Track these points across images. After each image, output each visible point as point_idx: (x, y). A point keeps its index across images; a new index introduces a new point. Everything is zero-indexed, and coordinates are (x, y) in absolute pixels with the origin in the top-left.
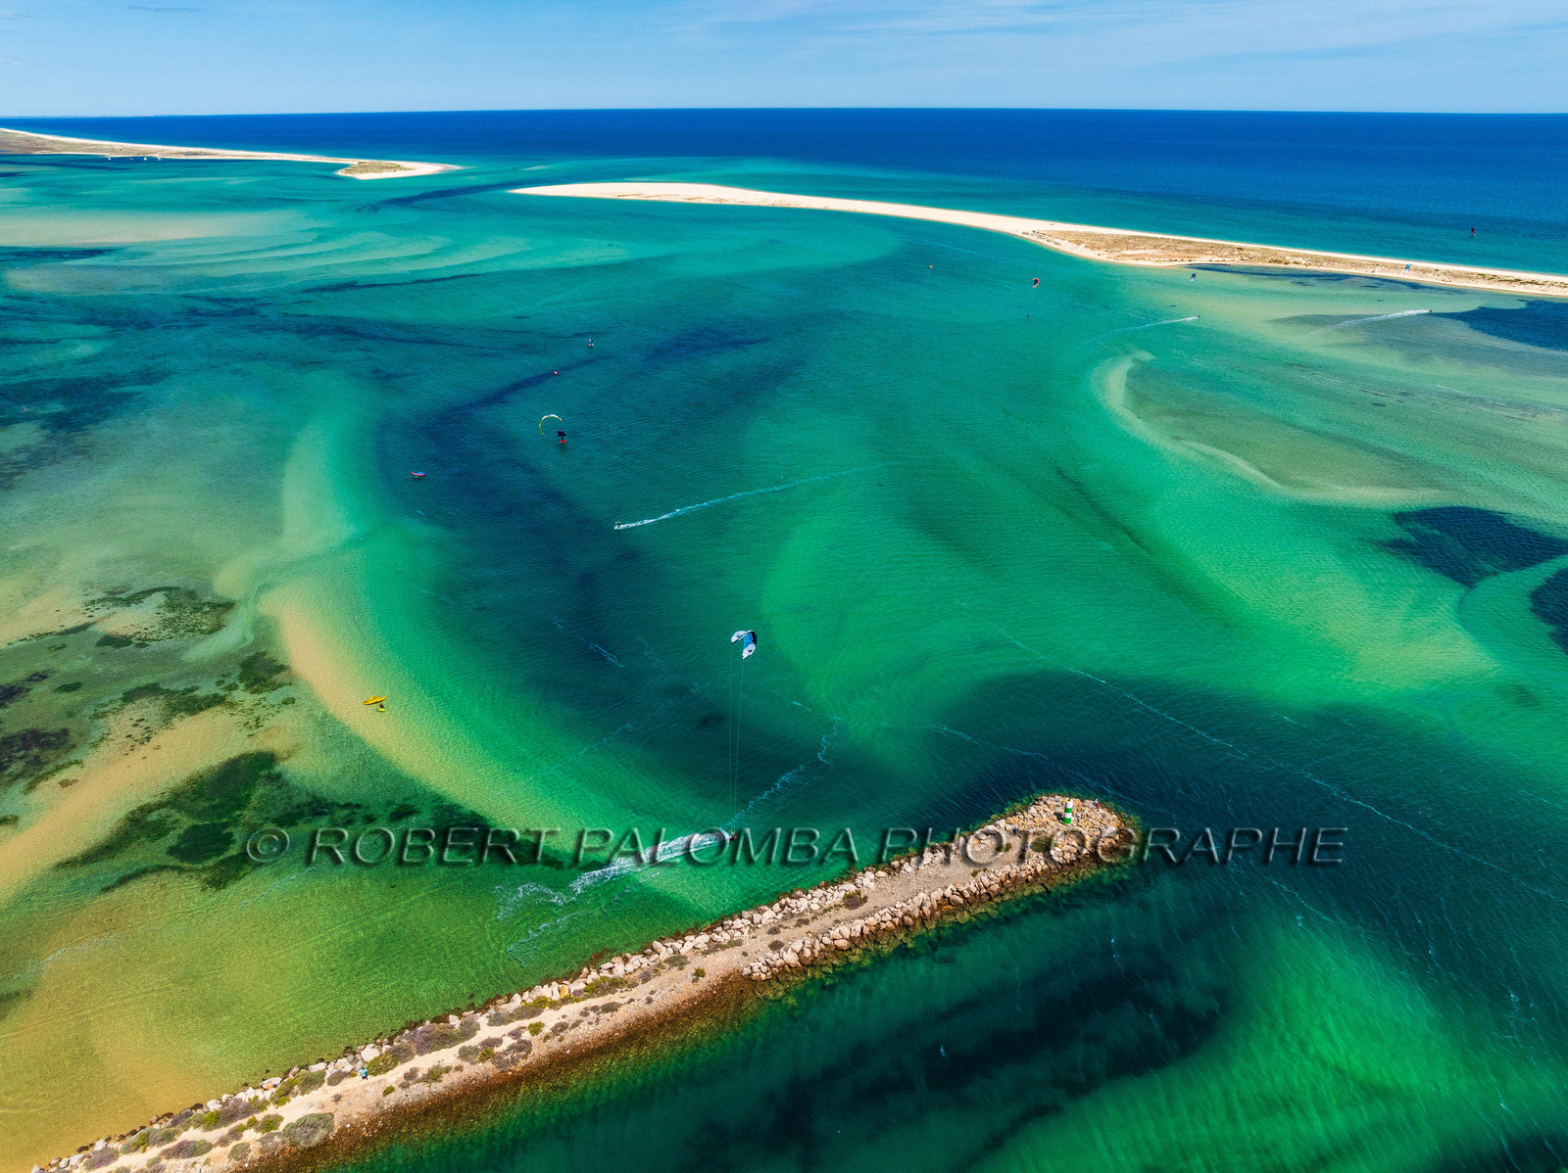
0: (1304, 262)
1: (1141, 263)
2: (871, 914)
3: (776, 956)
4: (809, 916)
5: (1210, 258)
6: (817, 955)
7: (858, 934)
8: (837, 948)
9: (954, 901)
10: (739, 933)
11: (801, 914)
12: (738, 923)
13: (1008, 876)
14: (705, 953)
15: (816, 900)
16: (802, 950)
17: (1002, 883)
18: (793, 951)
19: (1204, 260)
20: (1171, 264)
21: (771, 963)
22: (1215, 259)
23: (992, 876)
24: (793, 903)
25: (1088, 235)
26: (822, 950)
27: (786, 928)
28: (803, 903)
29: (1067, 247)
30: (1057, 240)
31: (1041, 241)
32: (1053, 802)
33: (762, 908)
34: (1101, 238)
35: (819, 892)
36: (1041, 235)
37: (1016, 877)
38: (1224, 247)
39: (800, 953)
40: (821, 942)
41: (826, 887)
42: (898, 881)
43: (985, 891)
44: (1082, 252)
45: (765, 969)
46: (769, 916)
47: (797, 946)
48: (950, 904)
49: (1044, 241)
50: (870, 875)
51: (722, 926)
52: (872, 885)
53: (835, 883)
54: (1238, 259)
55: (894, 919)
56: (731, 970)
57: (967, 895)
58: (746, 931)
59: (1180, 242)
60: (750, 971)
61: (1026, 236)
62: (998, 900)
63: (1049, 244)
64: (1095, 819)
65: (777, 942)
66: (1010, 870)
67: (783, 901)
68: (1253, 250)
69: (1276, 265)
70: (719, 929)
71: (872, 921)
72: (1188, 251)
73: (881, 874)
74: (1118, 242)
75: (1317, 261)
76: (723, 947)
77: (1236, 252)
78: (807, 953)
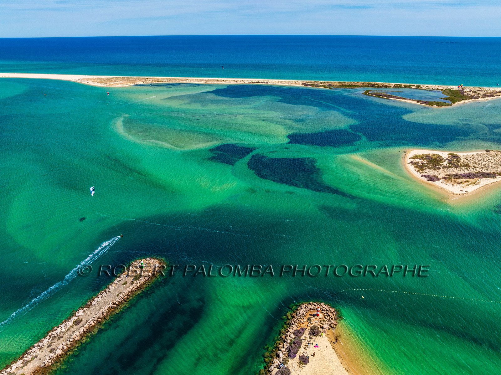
0: (167, 81)
1: (117, 86)
2: (85, 324)
3: (53, 354)
4: (62, 334)
5: (139, 82)
6: (69, 346)
7: (83, 333)
8: (76, 341)
9: (113, 307)
10: (35, 353)
11: (59, 335)
12: (33, 350)
13: (129, 292)
14: (22, 367)
15: (63, 328)
16: (63, 347)
17: (128, 295)
18: (59, 349)
19: (137, 83)
20: (127, 85)
21: (52, 357)
22: (141, 83)
23: (124, 294)
24: (54, 333)
25: (98, 79)
26: (70, 344)
27: (54, 342)
28: (58, 331)
29: (91, 83)
30: (87, 81)
31: (82, 82)
32: (137, 263)
33: (42, 340)
34: (102, 79)
35: (64, 325)
36: (81, 80)
37: (132, 291)
38: (142, 78)
39: (62, 349)
40: (70, 341)
41: (65, 322)
42: (92, 308)
43: (123, 299)
44: (97, 84)
45: (50, 361)
46: (45, 341)
47: (60, 347)
48: (112, 308)
49: (83, 82)
50: (81, 311)
51: (27, 354)
52: (83, 314)
53: (68, 319)
54: (147, 82)
55: (94, 322)
56: (36, 368)
57: (117, 303)
58: (38, 351)
59: (128, 78)
60: (44, 364)
61: (76, 81)
62: (128, 301)
63: (85, 83)
64: (151, 263)
65: (52, 349)
66: (129, 289)
67: (50, 334)
68: (151, 79)
69: (159, 82)
70: (26, 355)
71: (86, 326)
72: (132, 81)
73: (85, 309)
74: (108, 80)
75: (170, 80)
76: (30, 361)
77: (147, 80)
78: (65, 347)
